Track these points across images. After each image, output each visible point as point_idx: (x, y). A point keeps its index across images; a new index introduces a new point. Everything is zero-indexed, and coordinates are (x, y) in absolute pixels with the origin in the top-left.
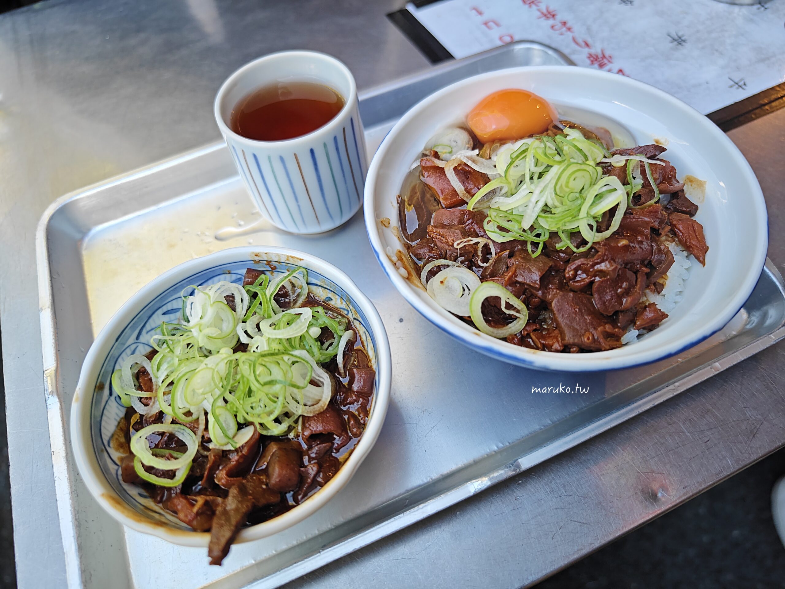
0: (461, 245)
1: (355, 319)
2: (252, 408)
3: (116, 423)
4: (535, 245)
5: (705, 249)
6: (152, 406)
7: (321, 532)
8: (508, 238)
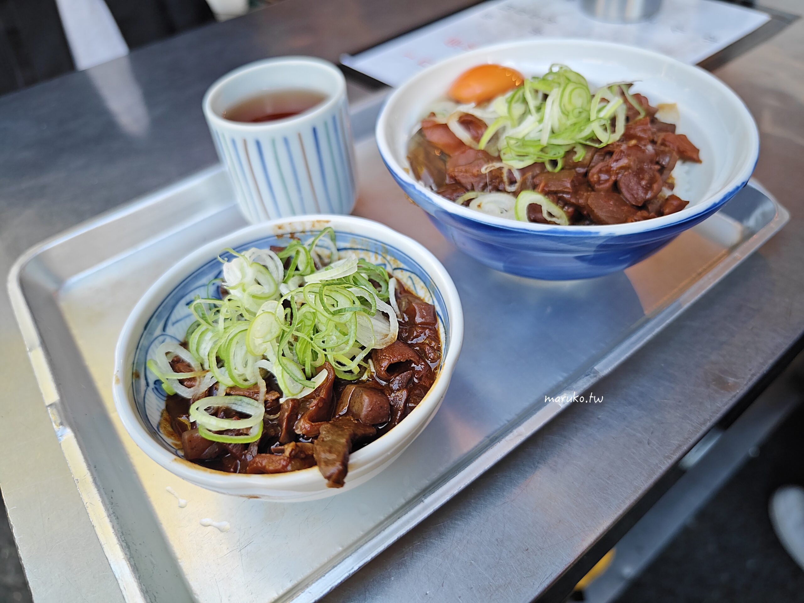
0: (488, 170)
1: (395, 269)
2: (323, 342)
3: (160, 414)
4: (554, 163)
5: (697, 151)
6: (198, 386)
7: (407, 500)
8: (528, 162)
